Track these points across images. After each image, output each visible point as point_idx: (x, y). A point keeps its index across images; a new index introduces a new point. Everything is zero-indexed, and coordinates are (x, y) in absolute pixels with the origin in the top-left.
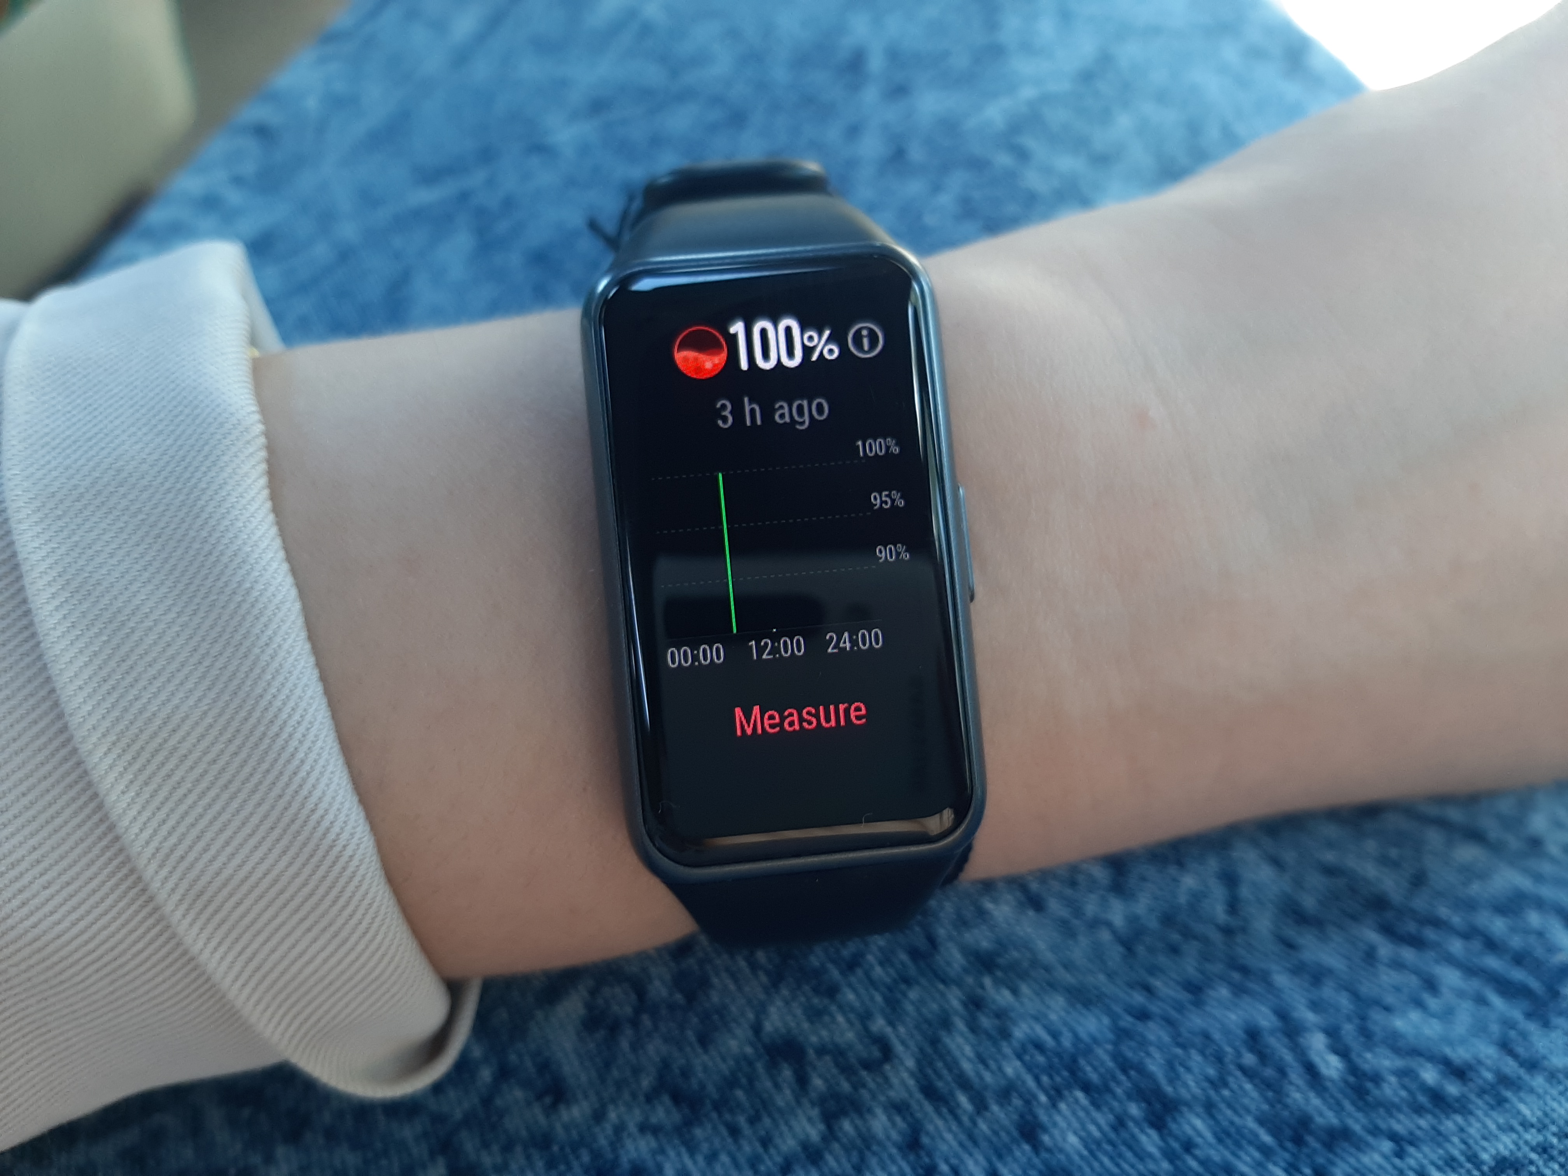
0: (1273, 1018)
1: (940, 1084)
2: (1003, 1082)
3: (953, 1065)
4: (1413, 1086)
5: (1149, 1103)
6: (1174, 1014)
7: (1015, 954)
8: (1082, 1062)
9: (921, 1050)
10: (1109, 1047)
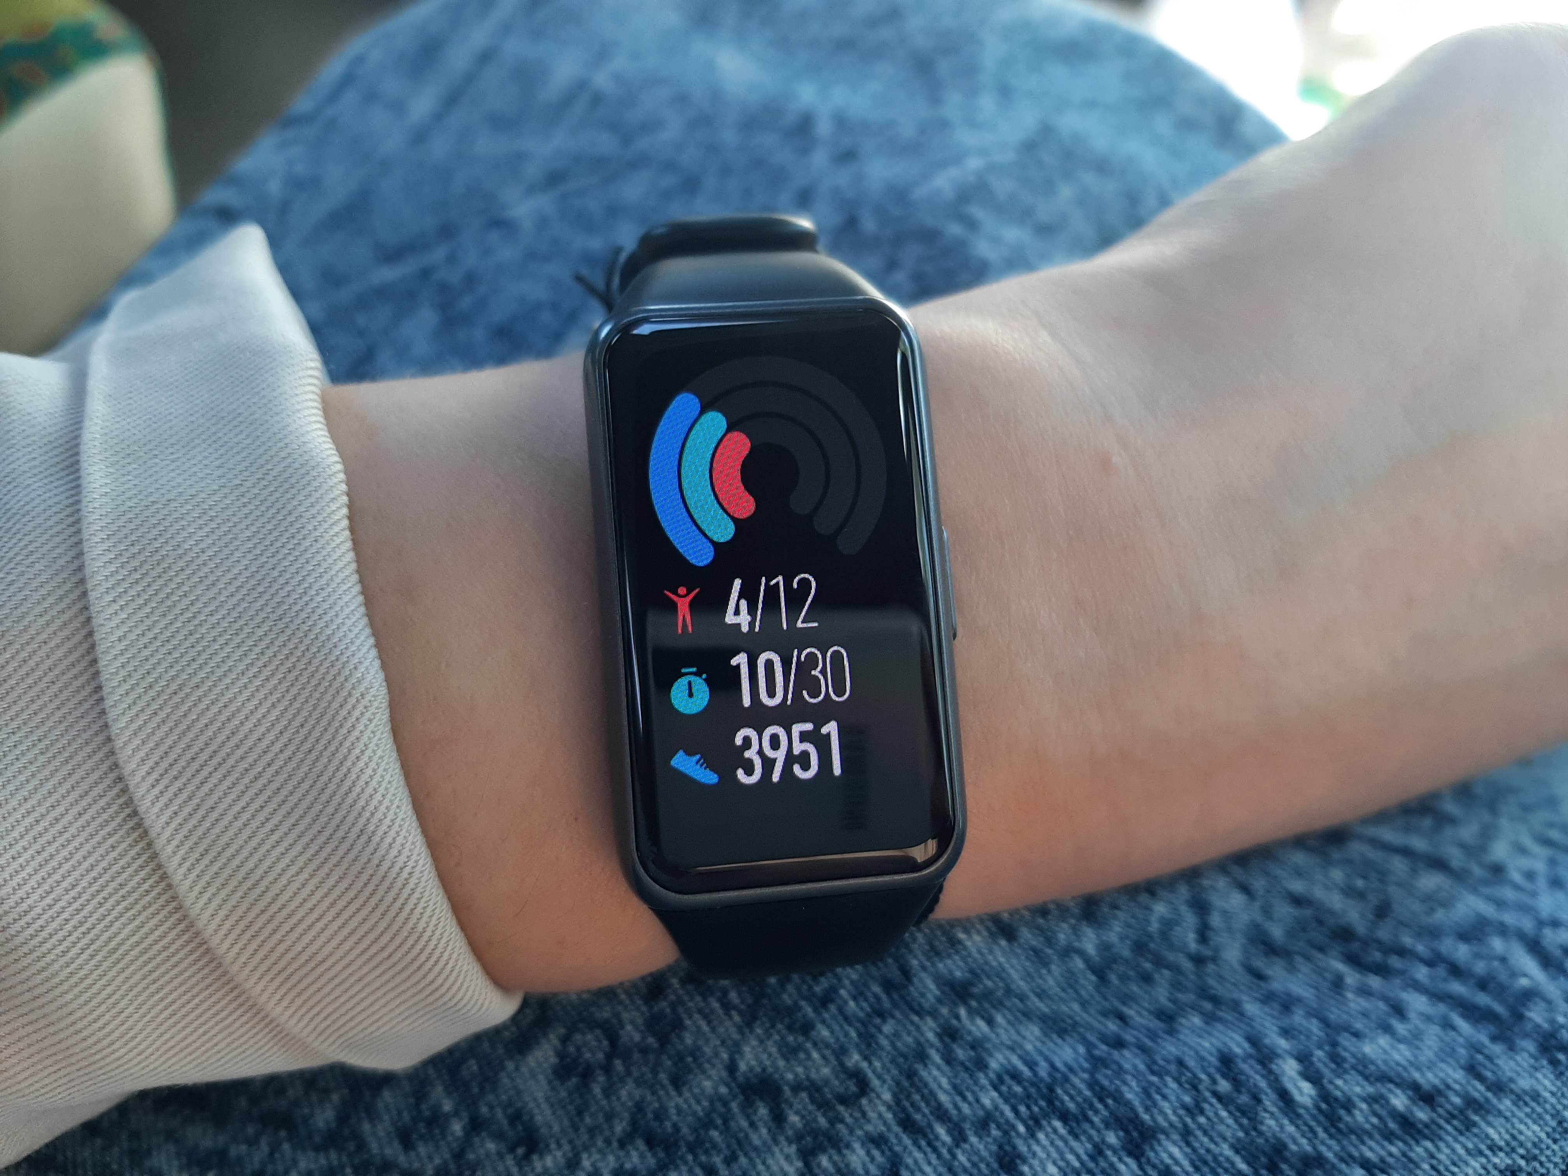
0: (1246, 1045)
1: (918, 1117)
2: (981, 1113)
3: (930, 1097)
4: (1384, 1113)
5: (1127, 1132)
6: (1148, 1043)
7: (989, 983)
8: (1059, 1091)
9: (898, 1084)
10: (1086, 1076)
